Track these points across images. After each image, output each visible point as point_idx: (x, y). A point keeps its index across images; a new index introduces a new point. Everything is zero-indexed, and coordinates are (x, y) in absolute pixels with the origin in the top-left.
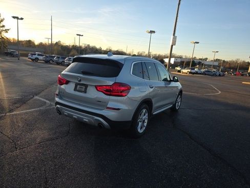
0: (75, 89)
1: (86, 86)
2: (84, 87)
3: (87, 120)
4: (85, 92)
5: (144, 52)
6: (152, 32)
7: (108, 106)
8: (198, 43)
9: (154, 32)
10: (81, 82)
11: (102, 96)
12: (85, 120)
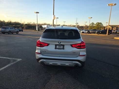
0: (56, 48)
1: (63, 46)
2: (62, 46)
3: (68, 65)
4: (63, 49)
5: (31, 23)
6: (37, 13)
7: (80, 54)
8: (58, 18)
9: (38, 13)
10: (61, 44)
11: (75, 49)
12: (66, 65)
